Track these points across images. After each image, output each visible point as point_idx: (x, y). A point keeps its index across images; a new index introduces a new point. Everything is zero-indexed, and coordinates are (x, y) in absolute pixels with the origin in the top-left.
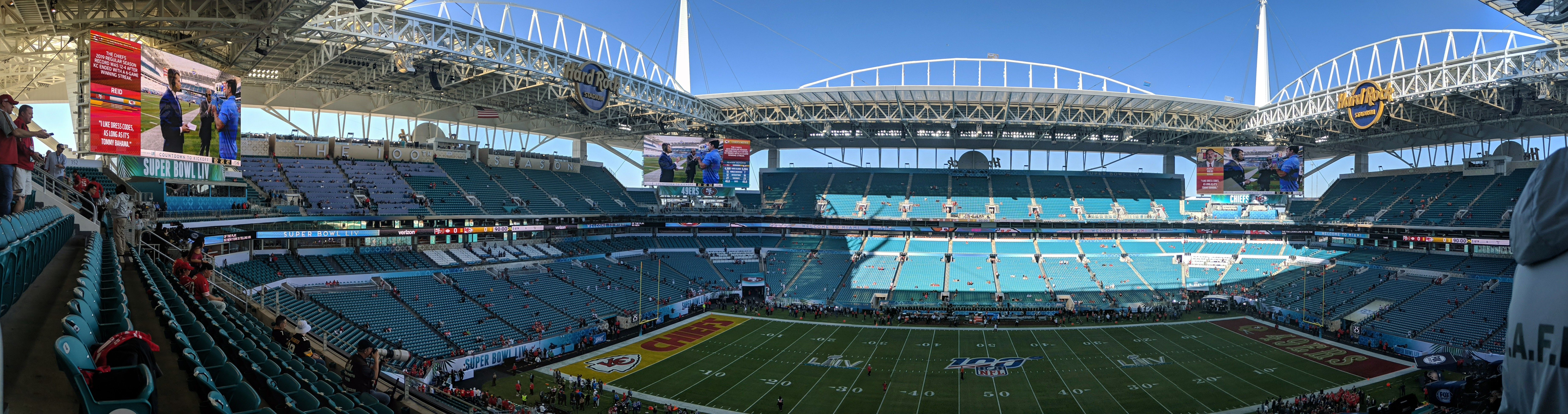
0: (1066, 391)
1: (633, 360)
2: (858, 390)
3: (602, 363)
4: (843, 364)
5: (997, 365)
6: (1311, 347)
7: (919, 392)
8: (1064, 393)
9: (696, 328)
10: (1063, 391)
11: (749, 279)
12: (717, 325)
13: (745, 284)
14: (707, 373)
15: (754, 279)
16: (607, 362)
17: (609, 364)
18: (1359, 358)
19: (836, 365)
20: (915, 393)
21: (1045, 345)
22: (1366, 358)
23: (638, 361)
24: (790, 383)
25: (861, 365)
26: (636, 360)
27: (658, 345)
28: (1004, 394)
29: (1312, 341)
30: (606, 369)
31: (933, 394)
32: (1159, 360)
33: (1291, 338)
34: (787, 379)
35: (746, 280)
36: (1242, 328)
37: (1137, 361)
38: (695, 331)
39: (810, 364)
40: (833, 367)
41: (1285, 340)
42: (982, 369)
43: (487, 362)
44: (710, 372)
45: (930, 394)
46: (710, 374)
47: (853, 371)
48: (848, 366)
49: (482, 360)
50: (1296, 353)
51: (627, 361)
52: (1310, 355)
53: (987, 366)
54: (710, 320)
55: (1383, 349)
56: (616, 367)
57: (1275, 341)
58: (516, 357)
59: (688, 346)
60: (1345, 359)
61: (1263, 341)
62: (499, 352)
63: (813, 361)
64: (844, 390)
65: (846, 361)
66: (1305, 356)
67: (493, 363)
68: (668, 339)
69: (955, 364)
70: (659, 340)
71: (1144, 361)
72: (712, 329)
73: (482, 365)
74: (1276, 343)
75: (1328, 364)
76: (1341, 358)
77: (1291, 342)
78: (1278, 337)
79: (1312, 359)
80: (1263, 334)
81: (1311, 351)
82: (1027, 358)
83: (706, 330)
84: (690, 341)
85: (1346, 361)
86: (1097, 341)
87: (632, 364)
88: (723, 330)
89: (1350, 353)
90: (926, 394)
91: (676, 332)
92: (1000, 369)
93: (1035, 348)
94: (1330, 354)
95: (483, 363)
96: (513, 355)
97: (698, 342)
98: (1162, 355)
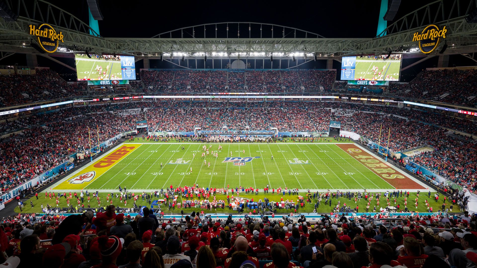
0: (266, 173)
1: (92, 175)
2: (188, 174)
3: (77, 179)
4: (183, 162)
5: (242, 160)
6: (378, 165)
7: (211, 173)
8: (264, 174)
9: (118, 152)
10: (264, 173)
11: (140, 124)
12: (128, 150)
13: (138, 127)
14: (128, 174)
15: (142, 124)
16: (79, 178)
17: (81, 179)
18: (401, 177)
19: (180, 163)
20: (210, 174)
21: (262, 151)
22: (404, 177)
23: (95, 175)
24: (163, 173)
25: (190, 162)
26: (93, 174)
27: (102, 164)
28: (243, 174)
29: (380, 162)
30: (80, 182)
31: (217, 174)
32: (306, 162)
33: (370, 159)
34: (161, 172)
35: (138, 125)
36: (349, 150)
37: (297, 162)
38: (118, 154)
39: (170, 164)
40: (179, 164)
41: (367, 159)
42: (236, 162)
43: (10, 197)
44: (129, 173)
45: (215, 174)
46: (129, 174)
47: (187, 165)
48: (184, 163)
49: (7, 197)
50: (368, 167)
51: (89, 175)
52: (375, 170)
53: (238, 161)
54: (124, 147)
55: (416, 175)
56: (85, 180)
57: (361, 159)
58: (27, 189)
59: (117, 162)
60: (391, 176)
61: (356, 158)
62: (17, 189)
63: (171, 162)
64: (183, 174)
65: (184, 161)
66: (372, 170)
67: (14, 196)
68: (106, 160)
69: (226, 160)
70: (102, 162)
71: (300, 162)
72: (126, 152)
73: (7, 200)
74: (361, 160)
75: (381, 176)
76: (390, 174)
77: (369, 161)
78: (364, 157)
79: (375, 172)
80: (357, 154)
81: (377, 168)
82: (254, 158)
83: (123, 153)
84: (118, 159)
85: (393, 177)
86: (283, 150)
87: (92, 177)
88: (131, 151)
89: (397, 173)
90: (214, 174)
91: (109, 156)
92: (243, 162)
93: (258, 153)
94: (386, 171)
95: (8, 198)
96: (25, 188)
97: (121, 159)
98: (308, 160)
